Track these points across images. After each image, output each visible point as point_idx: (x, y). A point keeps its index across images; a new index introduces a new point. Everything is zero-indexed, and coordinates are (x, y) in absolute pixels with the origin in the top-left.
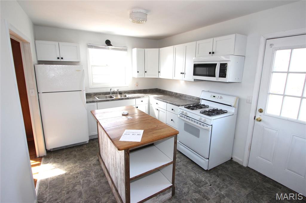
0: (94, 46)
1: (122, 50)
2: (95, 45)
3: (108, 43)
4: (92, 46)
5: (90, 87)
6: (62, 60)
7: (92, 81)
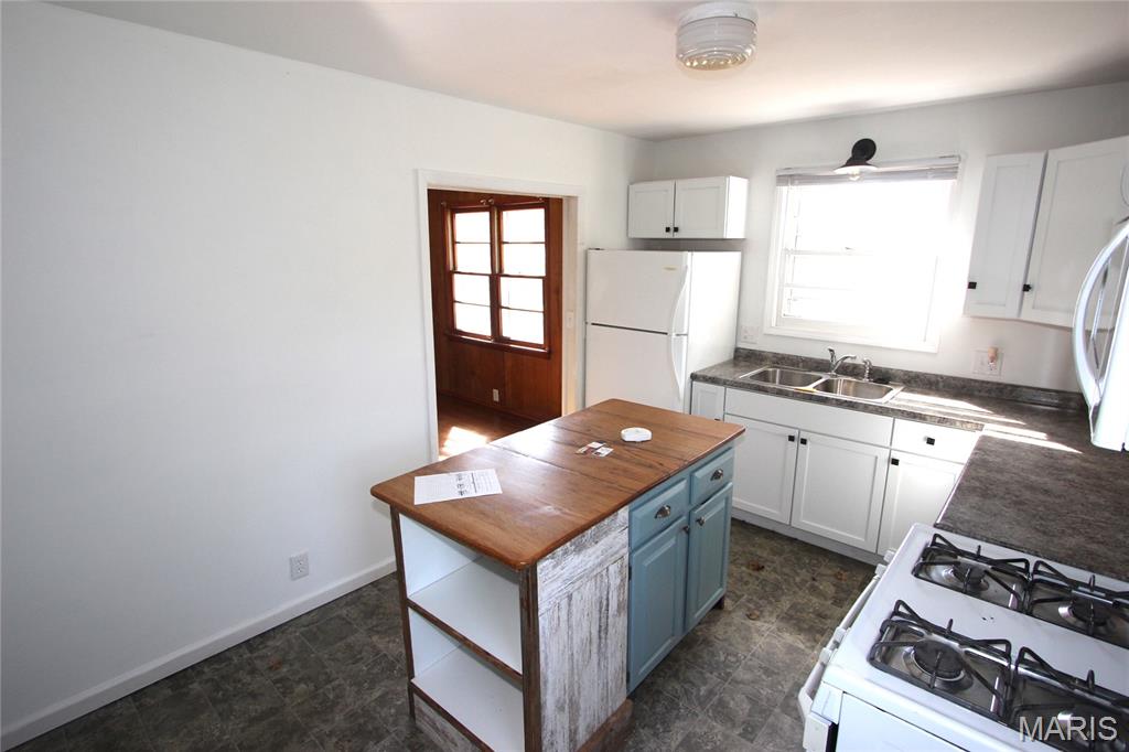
0: (800, 175)
1: (926, 177)
2: (800, 172)
3: (863, 152)
4: (791, 176)
5: (766, 331)
6: (677, 236)
7: (779, 311)
